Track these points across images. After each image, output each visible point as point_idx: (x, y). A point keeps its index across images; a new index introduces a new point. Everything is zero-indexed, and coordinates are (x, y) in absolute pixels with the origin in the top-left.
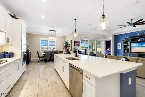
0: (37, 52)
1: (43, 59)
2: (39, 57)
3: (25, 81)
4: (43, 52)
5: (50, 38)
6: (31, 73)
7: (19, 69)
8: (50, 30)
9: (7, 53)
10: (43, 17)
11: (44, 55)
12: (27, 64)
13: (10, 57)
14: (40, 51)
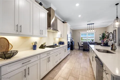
0: (78, 42)
1: (83, 48)
2: (80, 47)
3: (68, 59)
4: (82, 43)
5: (88, 31)
6: (72, 56)
7: (65, 51)
8: (88, 24)
9: (61, 42)
10: (80, 16)
11: (83, 45)
12: (71, 50)
13: (62, 44)
14: (81, 42)
